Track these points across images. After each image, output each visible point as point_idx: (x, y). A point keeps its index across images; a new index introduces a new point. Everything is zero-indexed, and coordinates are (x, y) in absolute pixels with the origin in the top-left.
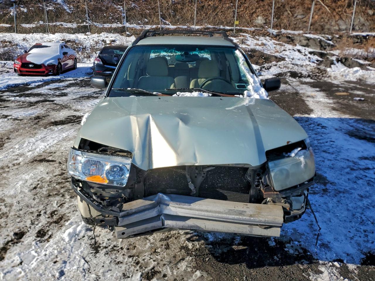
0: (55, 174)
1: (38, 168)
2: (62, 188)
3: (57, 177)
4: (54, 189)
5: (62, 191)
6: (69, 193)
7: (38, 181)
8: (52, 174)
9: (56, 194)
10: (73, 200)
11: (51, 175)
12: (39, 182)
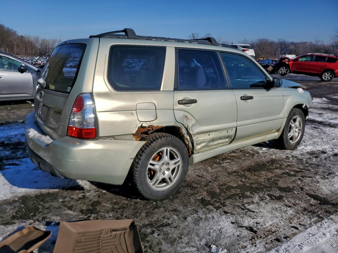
0: (310, 179)
1: (329, 192)
2: (307, 167)
3: (309, 176)
4: (313, 168)
5: (307, 165)
6: (302, 162)
7: (327, 178)
8: (313, 180)
9: (312, 164)
10: (301, 158)
11: (315, 179)
12: (327, 176)
